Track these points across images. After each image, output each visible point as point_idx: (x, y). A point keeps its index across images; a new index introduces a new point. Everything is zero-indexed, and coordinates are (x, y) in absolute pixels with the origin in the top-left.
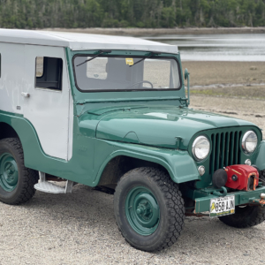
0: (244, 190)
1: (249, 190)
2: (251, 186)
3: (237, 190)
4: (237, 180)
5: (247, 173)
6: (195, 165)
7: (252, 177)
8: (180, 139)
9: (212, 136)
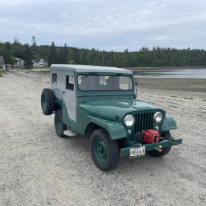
0: (151, 143)
1: (154, 143)
2: (155, 141)
3: (148, 143)
4: (147, 138)
5: (153, 135)
6: (124, 130)
7: (156, 137)
8: (118, 117)
9: (136, 115)
